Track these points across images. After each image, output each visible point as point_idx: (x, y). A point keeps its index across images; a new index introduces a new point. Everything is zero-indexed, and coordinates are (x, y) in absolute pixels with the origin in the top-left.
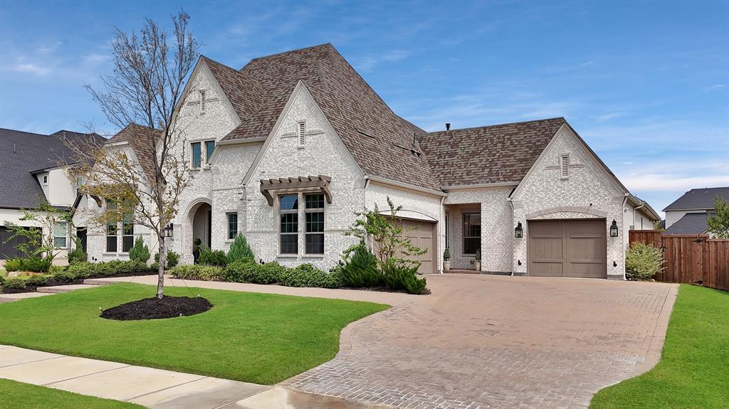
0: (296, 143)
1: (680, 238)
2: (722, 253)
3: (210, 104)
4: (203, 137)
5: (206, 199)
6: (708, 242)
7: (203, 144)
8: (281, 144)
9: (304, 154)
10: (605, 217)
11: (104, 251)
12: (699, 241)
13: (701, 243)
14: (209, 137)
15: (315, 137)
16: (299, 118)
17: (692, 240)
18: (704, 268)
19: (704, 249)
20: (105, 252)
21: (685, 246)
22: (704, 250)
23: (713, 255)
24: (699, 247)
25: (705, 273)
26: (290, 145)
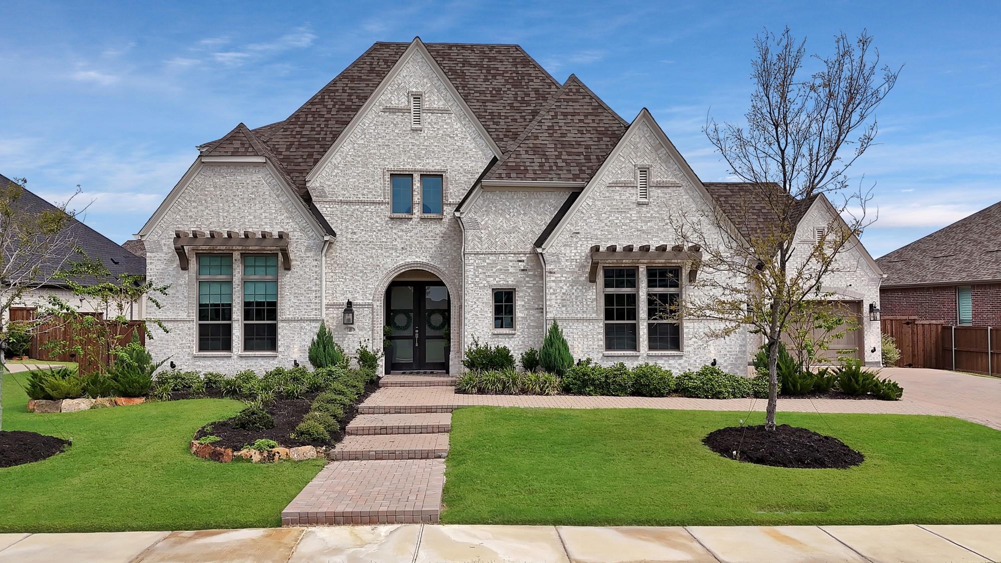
0: (634, 195)
1: (892, 320)
2: (928, 335)
3: (433, 117)
4: (418, 167)
5: (427, 264)
6: (917, 324)
7: (417, 177)
8: (608, 194)
9: (648, 212)
10: (861, 299)
11: (195, 350)
12: (908, 323)
13: (910, 325)
14: (433, 169)
15: (666, 190)
16: (640, 162)
17: (903, 322)
18: (913, 351)
19: (913, 331)
20: (195, 352)
21: (896, 329)
22: (913, 333)
23: (920, 337)
24: (907, 329)
25: (914, 356)
26: (623, 197)
